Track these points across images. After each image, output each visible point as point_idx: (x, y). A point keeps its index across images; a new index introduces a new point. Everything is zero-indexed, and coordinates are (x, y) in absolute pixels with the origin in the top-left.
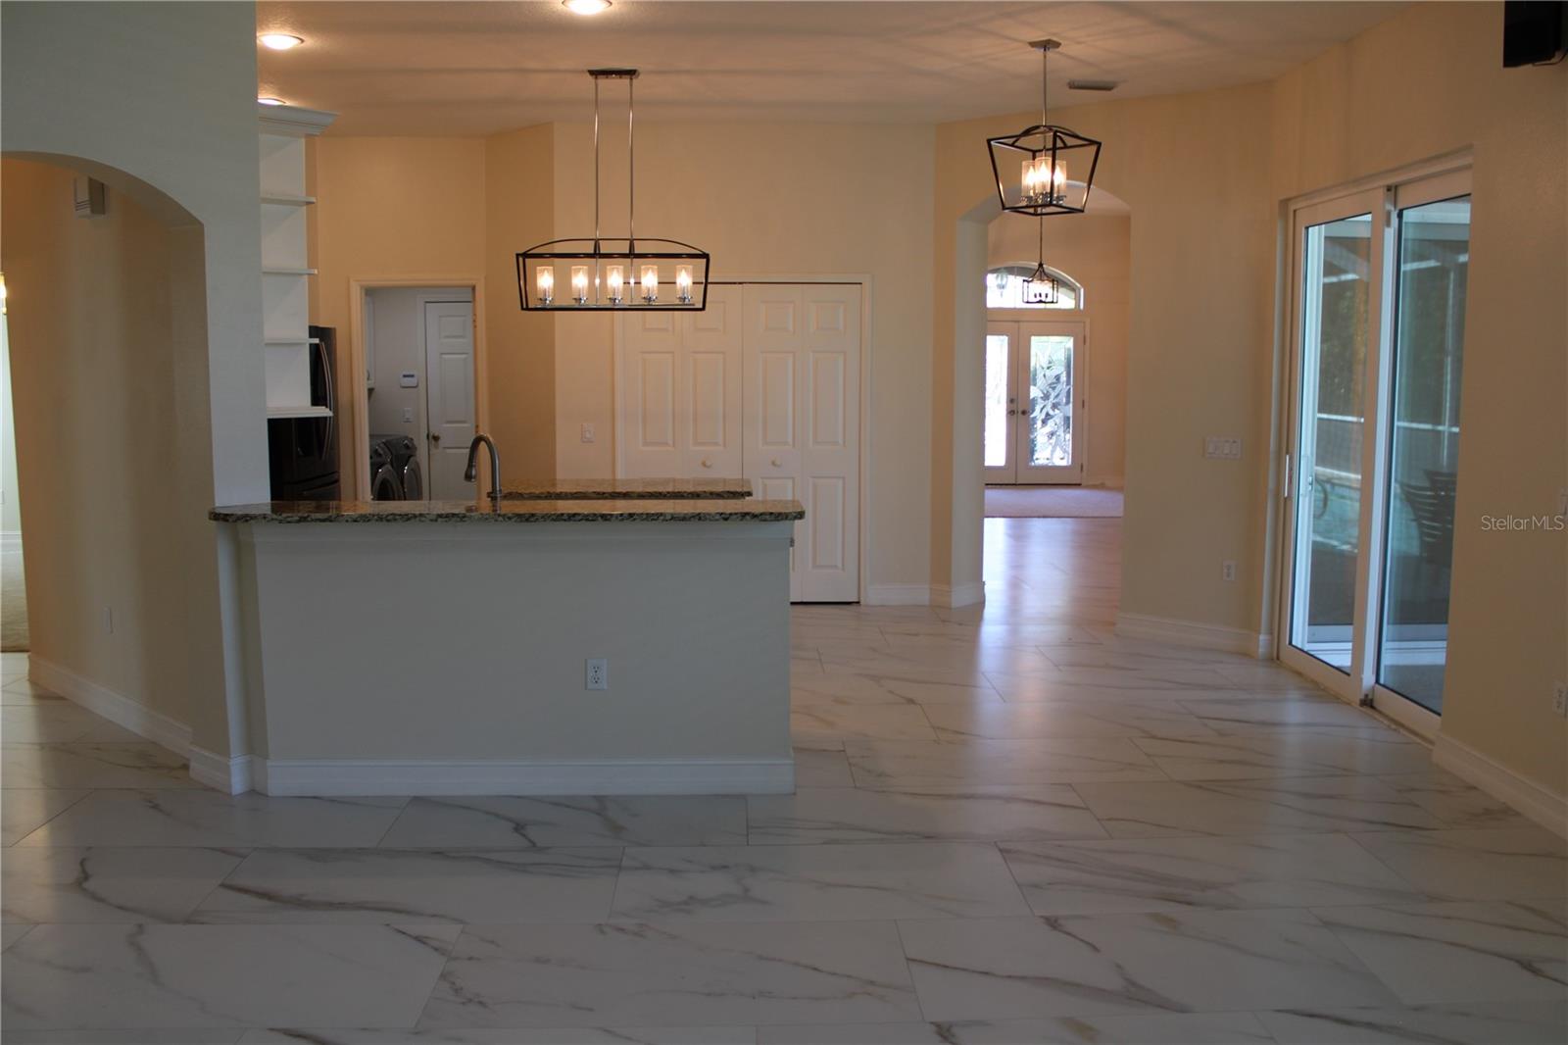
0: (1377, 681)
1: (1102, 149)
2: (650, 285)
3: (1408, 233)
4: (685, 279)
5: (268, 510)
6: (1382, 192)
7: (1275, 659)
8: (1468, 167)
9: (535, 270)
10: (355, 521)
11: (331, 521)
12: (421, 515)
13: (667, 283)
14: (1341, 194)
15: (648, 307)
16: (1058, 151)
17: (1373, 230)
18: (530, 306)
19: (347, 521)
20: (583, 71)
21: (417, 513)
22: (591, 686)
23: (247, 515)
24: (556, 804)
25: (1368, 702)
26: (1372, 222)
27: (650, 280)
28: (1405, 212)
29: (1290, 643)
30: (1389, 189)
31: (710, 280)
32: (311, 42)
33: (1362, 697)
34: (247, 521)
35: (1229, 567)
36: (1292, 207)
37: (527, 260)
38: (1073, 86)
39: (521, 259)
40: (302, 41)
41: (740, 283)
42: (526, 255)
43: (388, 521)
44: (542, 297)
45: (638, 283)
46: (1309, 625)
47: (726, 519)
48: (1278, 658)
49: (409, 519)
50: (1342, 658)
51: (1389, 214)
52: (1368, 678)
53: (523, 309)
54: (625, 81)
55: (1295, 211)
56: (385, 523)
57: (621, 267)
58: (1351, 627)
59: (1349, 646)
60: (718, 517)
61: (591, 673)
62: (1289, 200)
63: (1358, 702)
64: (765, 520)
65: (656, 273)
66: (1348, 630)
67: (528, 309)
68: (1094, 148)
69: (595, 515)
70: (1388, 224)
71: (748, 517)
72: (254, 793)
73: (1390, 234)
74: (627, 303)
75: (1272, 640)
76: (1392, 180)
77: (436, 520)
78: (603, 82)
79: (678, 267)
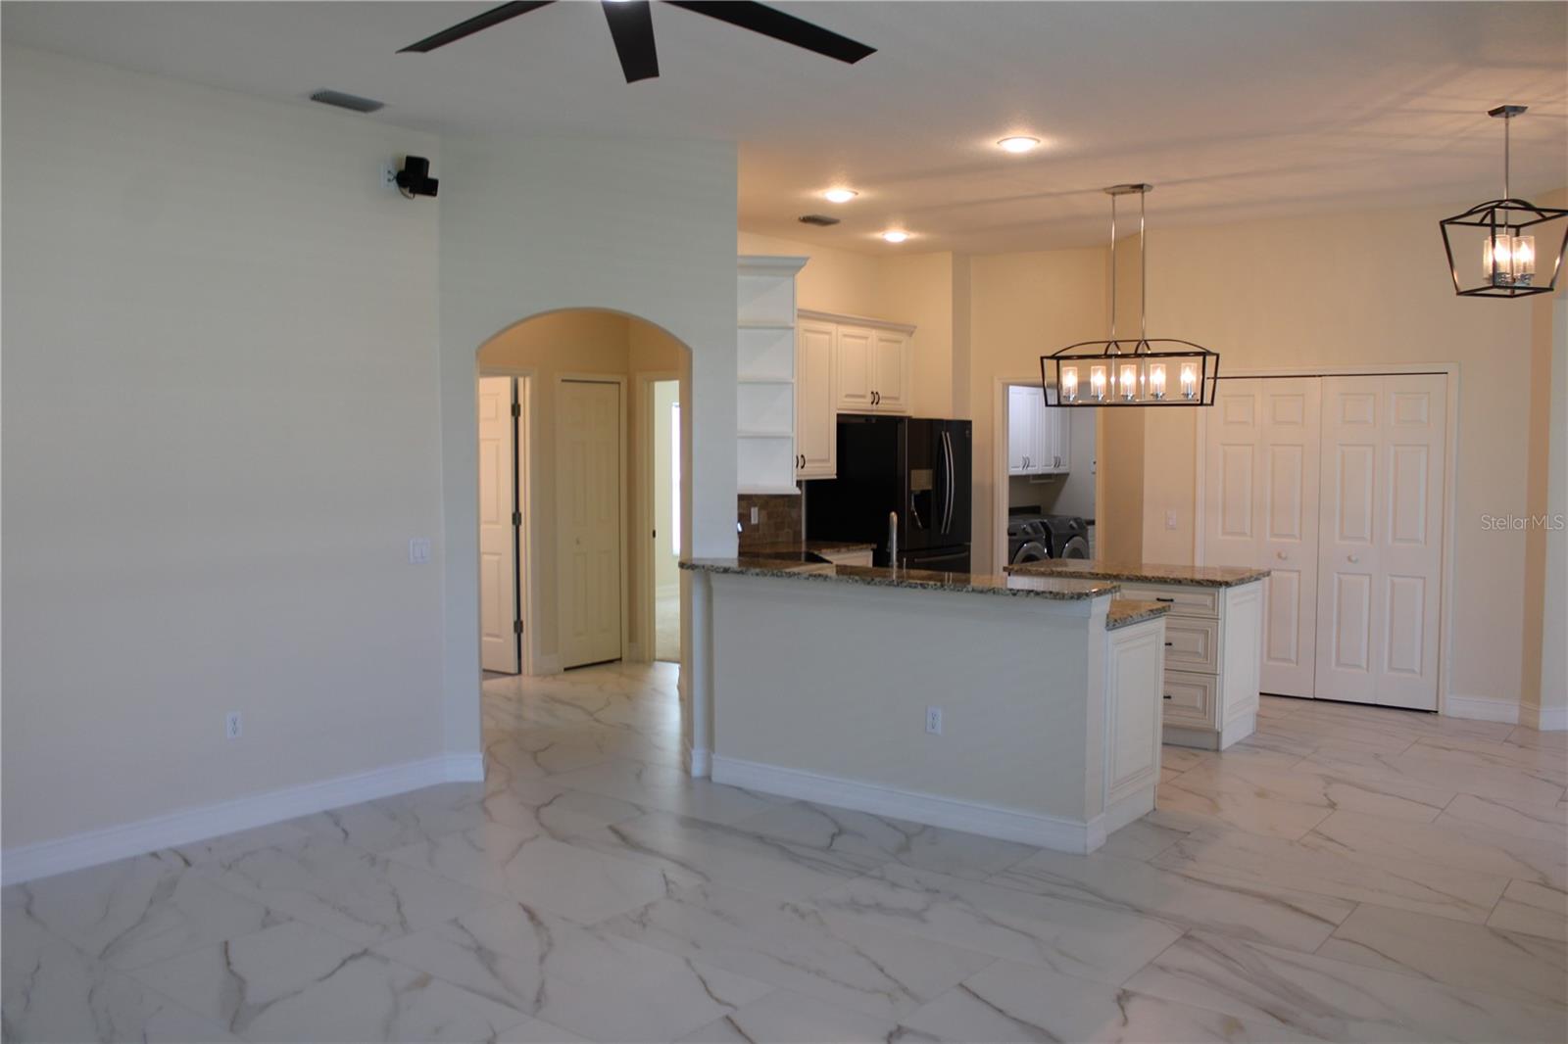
2: (1161, 383)
4: (1189, 375)
5: (734, 565)
15: (1156, 403)
22: (929, 729)
24: (888, 825)
27: (1158, 378)
32: (863, 194)
39: (1047, 361)
40: (857, 194)
41: (1320, 376)
42: (1059, 357)
44: (1066, 394)
47: (1014, 595)
57: (1134, 366)
60: (1008, 592)
61: (929, 719)
64: (1046, 598)
65: (1164, 371)
72: (708, 778)
78: (1119, 198)
79: (1183, 364)
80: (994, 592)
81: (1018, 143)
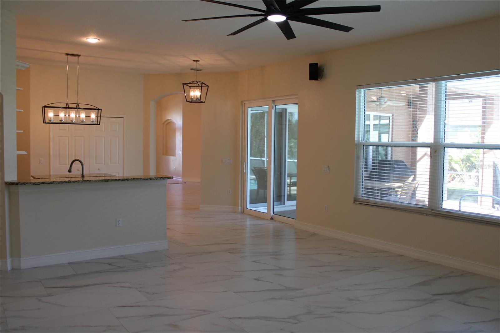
0: (274, 214)
1: (209, 88)
2: (83, 117)
3: (277, 111)
4: (93, 115)
6: (271, 101)
7: (243, 213)
8: (297, 98)
9: (48, 111)
10: (59, 183)
11: (52, 183)
12: (78, 181)
13: (88, 116)
14: (260, 101)
15: (82, 123)
16: (203, 87)
17: (269, 109)
18: (46, 122)
19: (56, 183)
20: (64, 53)
21: (77, 180)
22: (117, 226)
23: (25, 183)
25: (272, 219)
26: (269, 107)
27: (83, 115)
28: (276, 106)
29: (247, 208)
30: (273, 101)
31: (101, 116)
33: (271, 217)
34: (25, 184)
35: (229, 191)
36: (244, 103)
37: (45, 108)
38: (192, 69)
39: (43, 108)
42: (45, 107)
43: (69, 183)
44: (50, 119)
45: (79, 116)
46: (250, 204)
47: (157, 179)
48: (243, 212)
49: (75, 182)
50: (265, 210)
51: (273, 106)
52: (272, 213)
53: (44, 123)
54: (76, 58)
55: (245, 104)
56: (68, 183)
57: (74, 112)
58: (266, 203)
59: (266, 207)
60: (155, 179)
61: (117, 223)
62: (243, 101)
63: (270, 219)
65: (85, 114)
66: (266, 204)
67: (45, 123)
68: (207, 87)
69: (125, 179)
70: (273, 109)
71: (162, 178)
73: (273, 111)
74: (76, 122)
75: (242, 208)
76: (273, 99)
77: (82, 182)
78: (69, 57)
79: (91, 112)
80: (150, 179)
81: (92, 40)
